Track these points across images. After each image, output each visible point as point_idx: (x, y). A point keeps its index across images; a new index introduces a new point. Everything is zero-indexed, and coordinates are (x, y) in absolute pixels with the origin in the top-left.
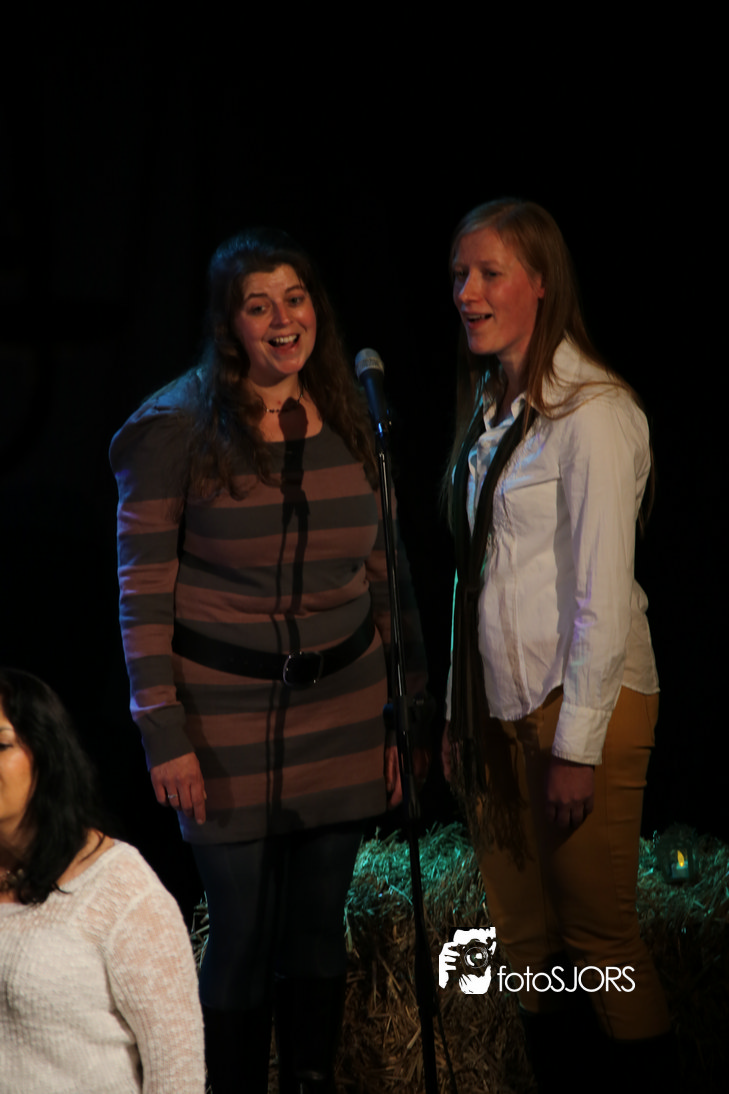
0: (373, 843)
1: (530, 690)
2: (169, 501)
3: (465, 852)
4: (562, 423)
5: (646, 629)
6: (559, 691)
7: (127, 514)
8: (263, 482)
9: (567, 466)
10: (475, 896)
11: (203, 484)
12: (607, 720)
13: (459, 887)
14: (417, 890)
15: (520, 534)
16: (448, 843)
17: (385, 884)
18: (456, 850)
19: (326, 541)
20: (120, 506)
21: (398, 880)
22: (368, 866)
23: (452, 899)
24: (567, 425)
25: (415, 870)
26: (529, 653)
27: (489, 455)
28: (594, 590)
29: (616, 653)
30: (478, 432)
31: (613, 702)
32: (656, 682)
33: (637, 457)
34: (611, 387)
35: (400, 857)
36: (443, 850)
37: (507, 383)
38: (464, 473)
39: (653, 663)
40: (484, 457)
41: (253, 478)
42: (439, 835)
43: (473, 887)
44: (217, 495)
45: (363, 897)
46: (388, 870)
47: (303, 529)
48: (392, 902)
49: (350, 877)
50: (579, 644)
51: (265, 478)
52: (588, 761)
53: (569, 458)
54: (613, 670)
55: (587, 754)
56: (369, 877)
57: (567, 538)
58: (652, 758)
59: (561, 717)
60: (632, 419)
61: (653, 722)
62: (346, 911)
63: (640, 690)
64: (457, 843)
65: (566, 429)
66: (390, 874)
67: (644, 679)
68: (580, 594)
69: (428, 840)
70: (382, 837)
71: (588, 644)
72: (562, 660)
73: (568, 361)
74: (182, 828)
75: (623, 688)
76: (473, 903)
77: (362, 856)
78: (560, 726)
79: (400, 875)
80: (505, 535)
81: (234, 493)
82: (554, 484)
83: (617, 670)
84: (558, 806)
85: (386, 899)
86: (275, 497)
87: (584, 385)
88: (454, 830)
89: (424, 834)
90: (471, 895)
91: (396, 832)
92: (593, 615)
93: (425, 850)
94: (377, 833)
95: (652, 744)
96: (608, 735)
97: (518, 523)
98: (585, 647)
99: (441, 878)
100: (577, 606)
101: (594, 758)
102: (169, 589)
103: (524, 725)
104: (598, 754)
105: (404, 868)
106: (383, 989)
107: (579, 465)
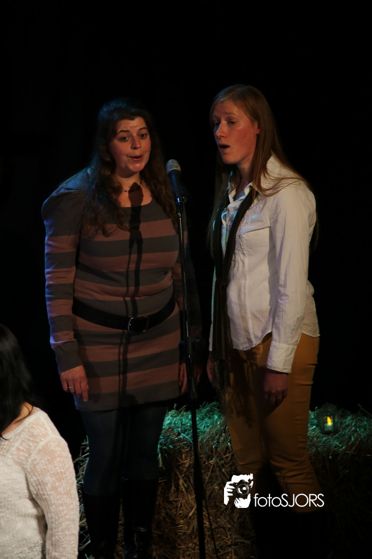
0: (173, 412)
1: (254, 335)
2: (72, 236)
3: (219, 417)
4: (272, 198)
5: (313, 304)
6: (270, 335)
7: (50, 242)
8: (120, 228)
9: (274, 221)
10: (224, 439)
11: (89, 228)
12: (295, 350)
13: (216, 434)
14: (195, 436)
15: (249, 255)
16: (211, 412)
17: (179, 432)
18: (215, 416)
19: (151, 259)
20: (46, 238)
21: (185, 430)
22: (170, 423)
23: (213, 440)
24: (274, 199)
25: (194, 426)
26: (254, 316)
27: (233, 215)
28: (288, 284)
29: (299, 316)
30: (225, 203)
31: (297, 341)
32: (318, 331)
33: (309, 216)
34: (296, 180)
35: (187, 419)
36: (208, 415)
37: (241, 178)
38: (219, 224)
39: (317, 321)
40: (230, 216)
41: (115, 226)
42: (206, 408)
43: (223, 434)
44: (96, 234)
45: (168, 439)
46: (180, 425)
47: (140, 252)
48: (183, 441)
49: (161, 429)
50: (280, 311)
51: (121, 225)
52: (285, 371)
53: (275, 217)
54: (298, 324)
55: (285, 367)
56: (171, 429)
57: (274, 258)
58: (316, 370)
59: (271, 348)
60: (307, 196)
61: (317, 351)
62: (159, 446)
63: (310, 335)
64: (216, 412)
65: (273, 202)
66: (181, 427)
67: (312, 330)
68: (281, 286)
69: (201, 410)
70: (177, 409)
71: (285, 311)
72: (271, 319)
73: (274, 166)
74: (76, 403)
75: (303, 334)
76: (223, 443)
77: (167, 418)
78: (270, 353)
79: (186, 428)
80: (242, 256)
81: (105, 233)
82: (268, 229)
83: (300, 325)
84: (270, 394)
85: (179, 440)
86: (125, 235)
87: (282, 179)
88: (214, 406)
89: (199, 408)
90: (222, 439)
91: (185, 406)
92: (287, 296)
93: (199, 415)
94: (175, 407)
95: (316, 363)
96: (295, 358)
97: (249, 250)
98: (284, 313)
99: (207, 430)
100: (279, 292)
101: (288, 370)
102: (71, 281)
103: (251, 353)
104: (290, 367)
105: (189, 424)
106: (177, 486)
107: (280, 220)
